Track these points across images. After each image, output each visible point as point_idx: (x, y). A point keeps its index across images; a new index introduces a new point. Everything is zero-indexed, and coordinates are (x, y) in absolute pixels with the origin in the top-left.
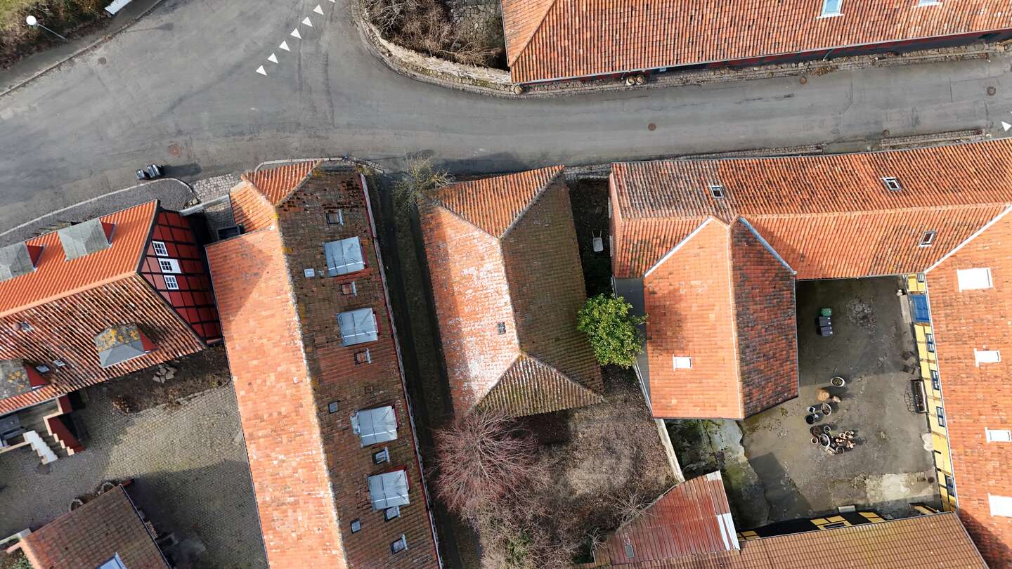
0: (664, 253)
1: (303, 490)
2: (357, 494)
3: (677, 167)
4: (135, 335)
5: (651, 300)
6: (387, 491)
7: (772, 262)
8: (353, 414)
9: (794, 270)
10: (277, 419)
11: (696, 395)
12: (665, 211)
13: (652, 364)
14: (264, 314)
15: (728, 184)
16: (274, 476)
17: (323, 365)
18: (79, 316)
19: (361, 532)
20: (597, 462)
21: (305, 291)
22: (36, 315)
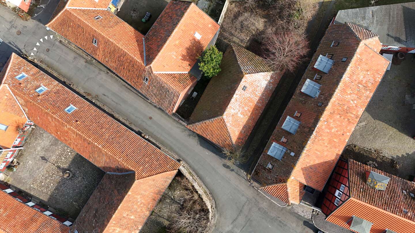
0: (176, 74)
1: (353, 85)
2: (335, 70)
3: (152, 98)
4: (369, 180)
5: (192, 63)
6: (325, 64)
7: (147, 46)
8: (316, 98)
9: (143, 39)
10: (343, 115)
11: (201, 22)
12: (166, 86)
13: (207, 43)
14: (319, 153)
15: (141, 80)
16: (359, 98)
17: (313, 121)
18: (383, 201)
19: (345, 57)
20: (249, 26)
21: (299, 149)
22: (398, 212)
